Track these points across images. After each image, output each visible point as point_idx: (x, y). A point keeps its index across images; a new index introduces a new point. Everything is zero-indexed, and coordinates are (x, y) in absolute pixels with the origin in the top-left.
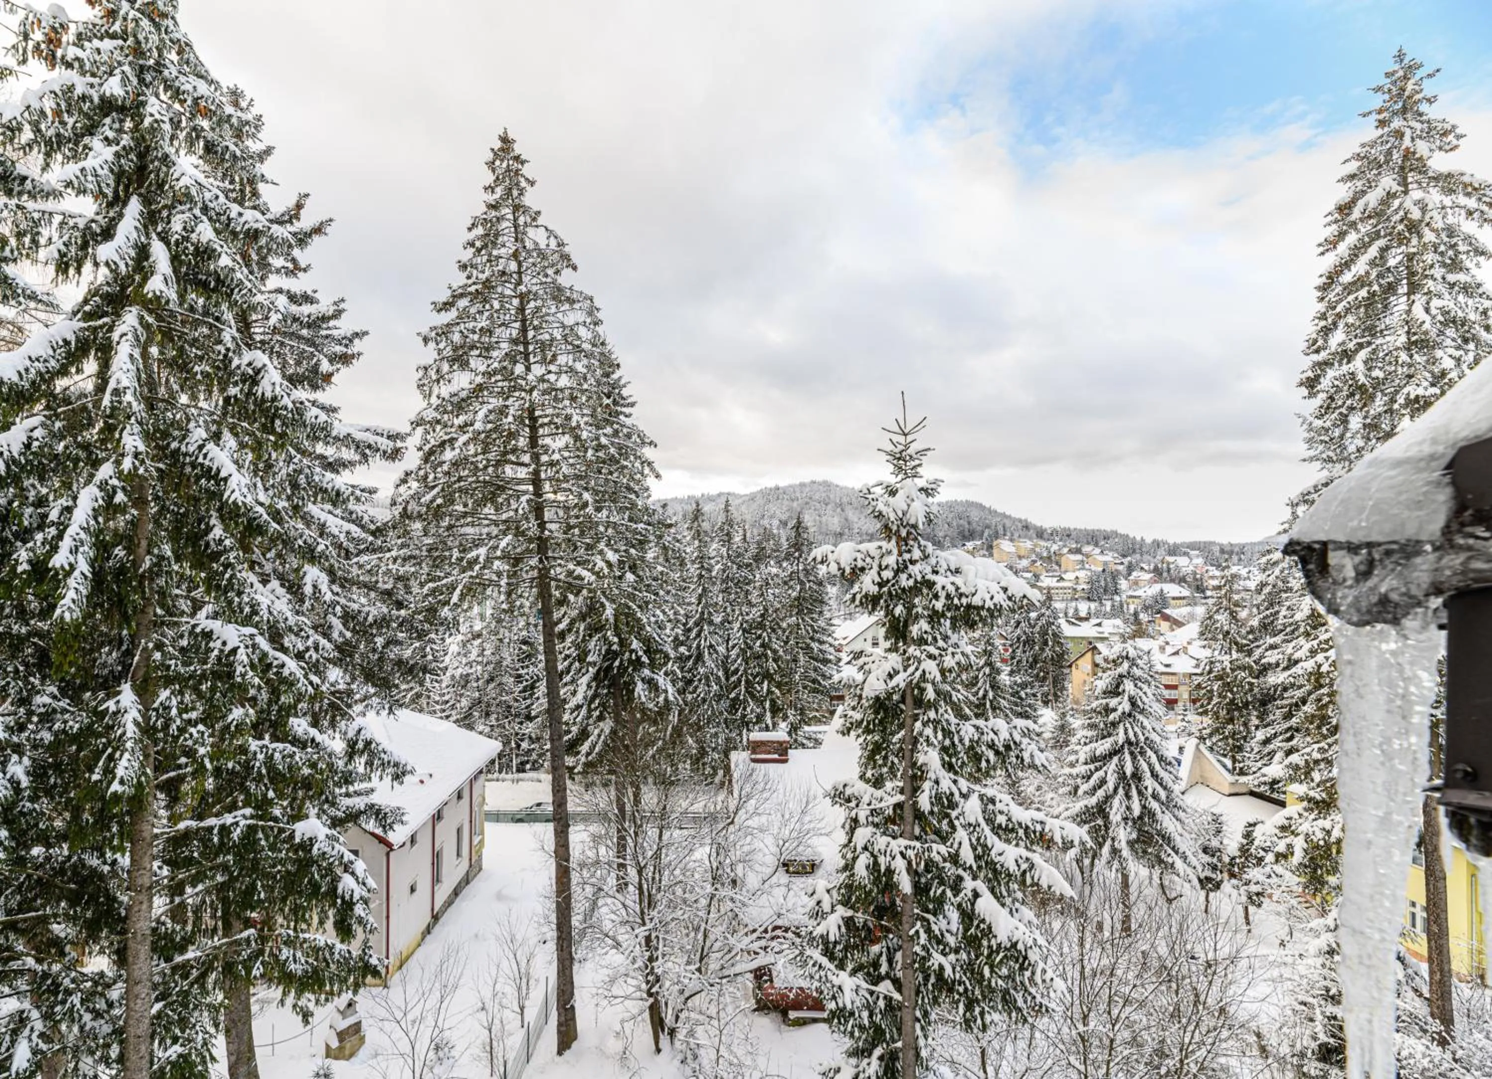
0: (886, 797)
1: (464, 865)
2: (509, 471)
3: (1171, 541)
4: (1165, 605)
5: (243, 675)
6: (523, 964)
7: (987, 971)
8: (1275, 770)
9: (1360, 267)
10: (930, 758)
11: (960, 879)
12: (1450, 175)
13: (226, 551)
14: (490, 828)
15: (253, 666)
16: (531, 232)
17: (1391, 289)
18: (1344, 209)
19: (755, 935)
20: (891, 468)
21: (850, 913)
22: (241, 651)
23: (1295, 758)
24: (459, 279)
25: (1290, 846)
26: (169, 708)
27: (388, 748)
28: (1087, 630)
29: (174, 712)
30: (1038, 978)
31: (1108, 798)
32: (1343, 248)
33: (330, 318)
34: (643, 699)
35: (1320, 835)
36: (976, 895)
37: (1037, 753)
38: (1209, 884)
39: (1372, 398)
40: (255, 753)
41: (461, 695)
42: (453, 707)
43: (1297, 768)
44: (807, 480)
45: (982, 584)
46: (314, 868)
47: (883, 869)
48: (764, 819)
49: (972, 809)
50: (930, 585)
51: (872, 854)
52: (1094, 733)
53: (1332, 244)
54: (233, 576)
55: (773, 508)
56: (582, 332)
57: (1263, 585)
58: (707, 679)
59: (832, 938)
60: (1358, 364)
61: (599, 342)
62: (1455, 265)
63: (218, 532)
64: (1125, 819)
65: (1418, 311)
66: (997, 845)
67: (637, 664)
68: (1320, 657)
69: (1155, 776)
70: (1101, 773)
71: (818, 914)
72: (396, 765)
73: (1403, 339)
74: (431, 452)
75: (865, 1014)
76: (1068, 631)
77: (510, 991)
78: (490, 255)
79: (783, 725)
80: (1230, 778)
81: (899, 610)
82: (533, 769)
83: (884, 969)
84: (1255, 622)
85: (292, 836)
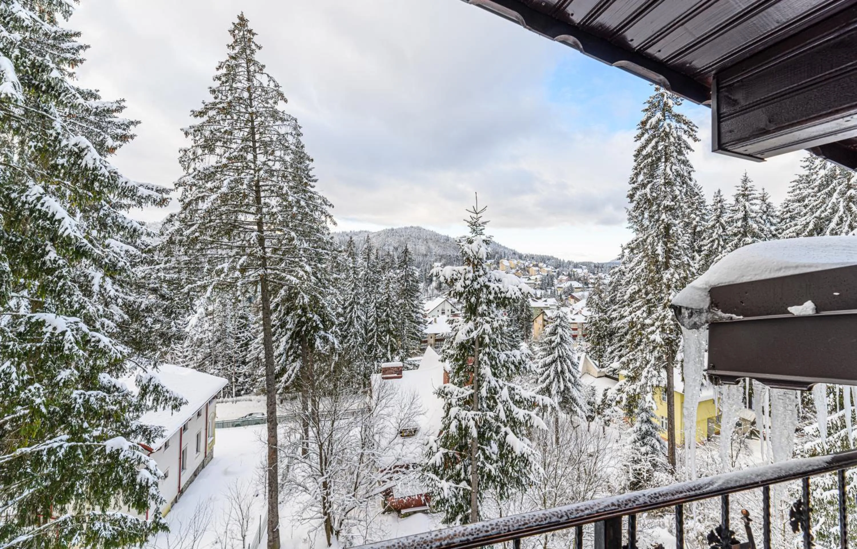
0: (465, 391)
1: (201, 456)
2: (241, 217)
3: (575, 262)
4: (572, 291)
5: (70, 349)
6: (245, 511)
7: (510, 469)
8: (616, 365)
9: (649, 149)
10: (486, 371)
11: (499, 427)
12: (679, 115)
13: (59, 267)
14: (219, 433)
15: (77, 342)
16: (258, 76)
17: (659, 159)
18: (644, 123)
19: (385, 472)
20: (470, 230)
21: (446, 451)
22: (69, 333)
23: (624, 359)
24: (210, 99)
25: (621, 398)
26: (10, 374)
27: (170, 389)
28: (540, 304)
29: (14, 376)
30: (533, 469)
31: (551, 383)
32: (643, 140)
33: (113, 111)
34: (320, 348)
35: (632, 391)
36: (506, 434)
37: (532, 365)
38: (590, 419)
39: (652, 205)
40: (76, 399)
41: (197, 351)
42: (191, 359)
43: (624, 363)
44: (409, 226)
45: (511, 288)
46: (120, 468)
47: (464, 426)
48: (390, 409)
49: (505, 394)
50: (487, 287)
51: (459, 420)
52: (545, 353)
53: (639, 137)
54: (64, 285)
55: (390, 240)
56: (290, 138)
57: (611, 283)
58: (356, 335)
59: (438, 465)
60: (648, 190)
61: (299, 146)
62: (680, 153)
63: (53, 255)
64: (558, 392)
65: (668, 169)
66: (515, 409)
67: (316, 328)
68: (633, 315)
69: (570, 371)
70: (548, 372)
71: (430, 454)
72: (176, 399)
73: (663, 181)
74: (190, 203)
75: (454, 499)
76: (533, 304)
77: (236, 529)
78: (231, 86)
79: (397, 358)
80: (598, 370)
81: (473, 300)
82: (246, 393)
83: (462, 476)
84: (608, 299)
85: (104, 449)
